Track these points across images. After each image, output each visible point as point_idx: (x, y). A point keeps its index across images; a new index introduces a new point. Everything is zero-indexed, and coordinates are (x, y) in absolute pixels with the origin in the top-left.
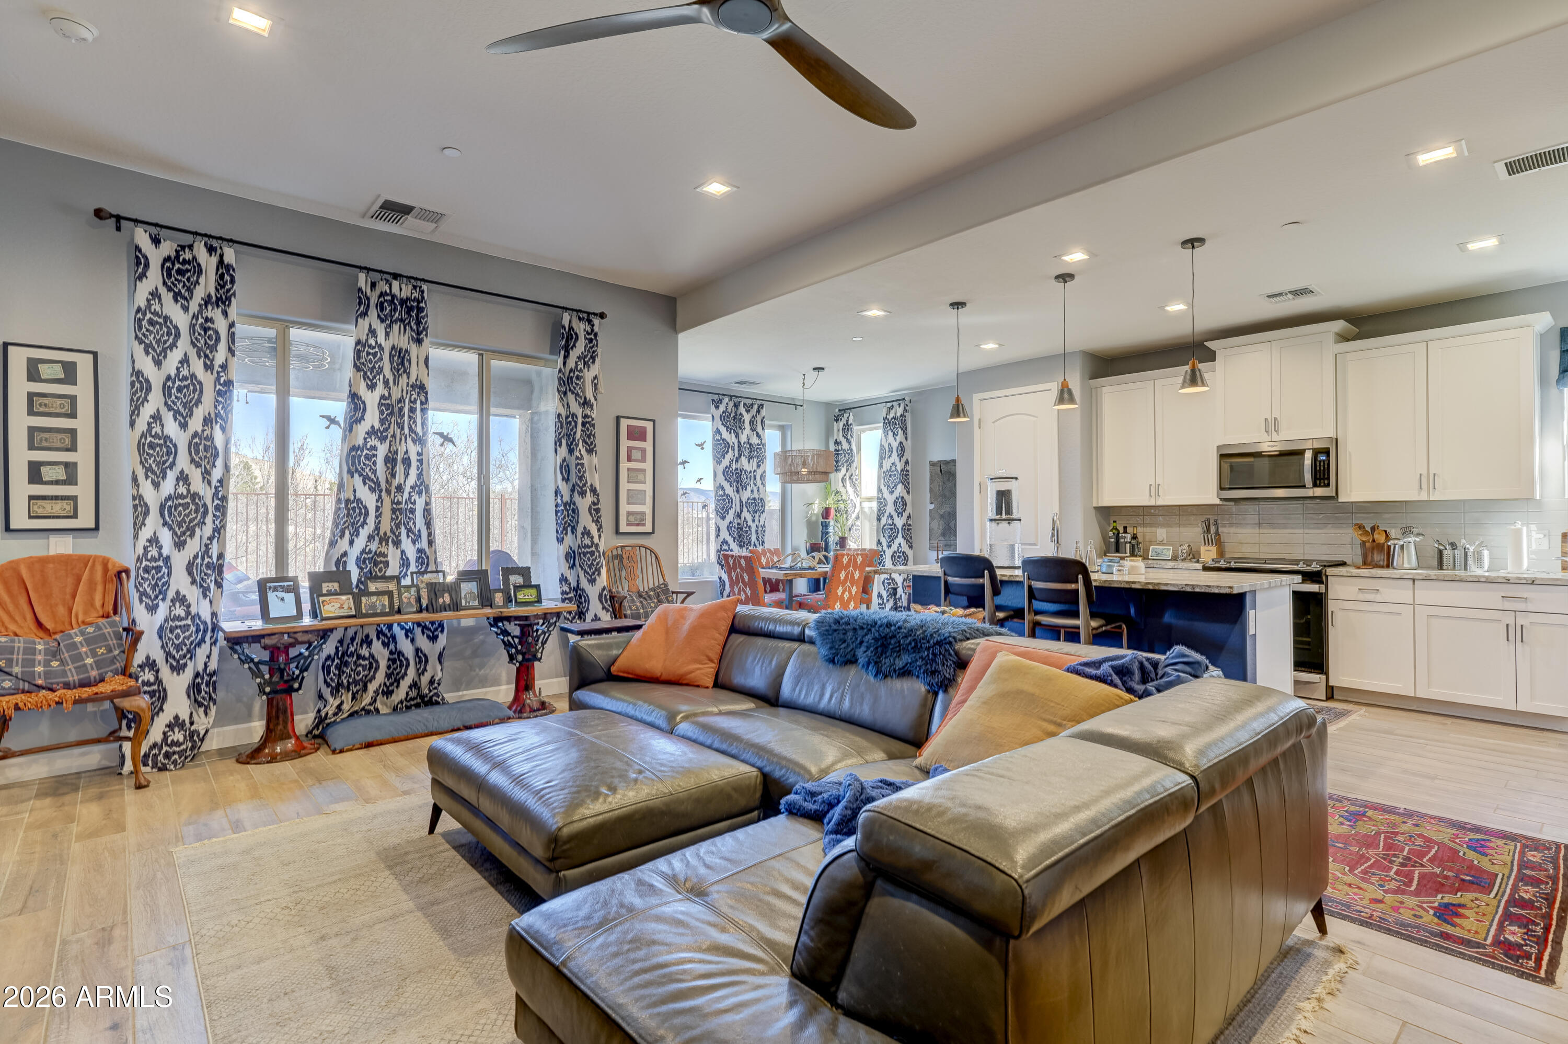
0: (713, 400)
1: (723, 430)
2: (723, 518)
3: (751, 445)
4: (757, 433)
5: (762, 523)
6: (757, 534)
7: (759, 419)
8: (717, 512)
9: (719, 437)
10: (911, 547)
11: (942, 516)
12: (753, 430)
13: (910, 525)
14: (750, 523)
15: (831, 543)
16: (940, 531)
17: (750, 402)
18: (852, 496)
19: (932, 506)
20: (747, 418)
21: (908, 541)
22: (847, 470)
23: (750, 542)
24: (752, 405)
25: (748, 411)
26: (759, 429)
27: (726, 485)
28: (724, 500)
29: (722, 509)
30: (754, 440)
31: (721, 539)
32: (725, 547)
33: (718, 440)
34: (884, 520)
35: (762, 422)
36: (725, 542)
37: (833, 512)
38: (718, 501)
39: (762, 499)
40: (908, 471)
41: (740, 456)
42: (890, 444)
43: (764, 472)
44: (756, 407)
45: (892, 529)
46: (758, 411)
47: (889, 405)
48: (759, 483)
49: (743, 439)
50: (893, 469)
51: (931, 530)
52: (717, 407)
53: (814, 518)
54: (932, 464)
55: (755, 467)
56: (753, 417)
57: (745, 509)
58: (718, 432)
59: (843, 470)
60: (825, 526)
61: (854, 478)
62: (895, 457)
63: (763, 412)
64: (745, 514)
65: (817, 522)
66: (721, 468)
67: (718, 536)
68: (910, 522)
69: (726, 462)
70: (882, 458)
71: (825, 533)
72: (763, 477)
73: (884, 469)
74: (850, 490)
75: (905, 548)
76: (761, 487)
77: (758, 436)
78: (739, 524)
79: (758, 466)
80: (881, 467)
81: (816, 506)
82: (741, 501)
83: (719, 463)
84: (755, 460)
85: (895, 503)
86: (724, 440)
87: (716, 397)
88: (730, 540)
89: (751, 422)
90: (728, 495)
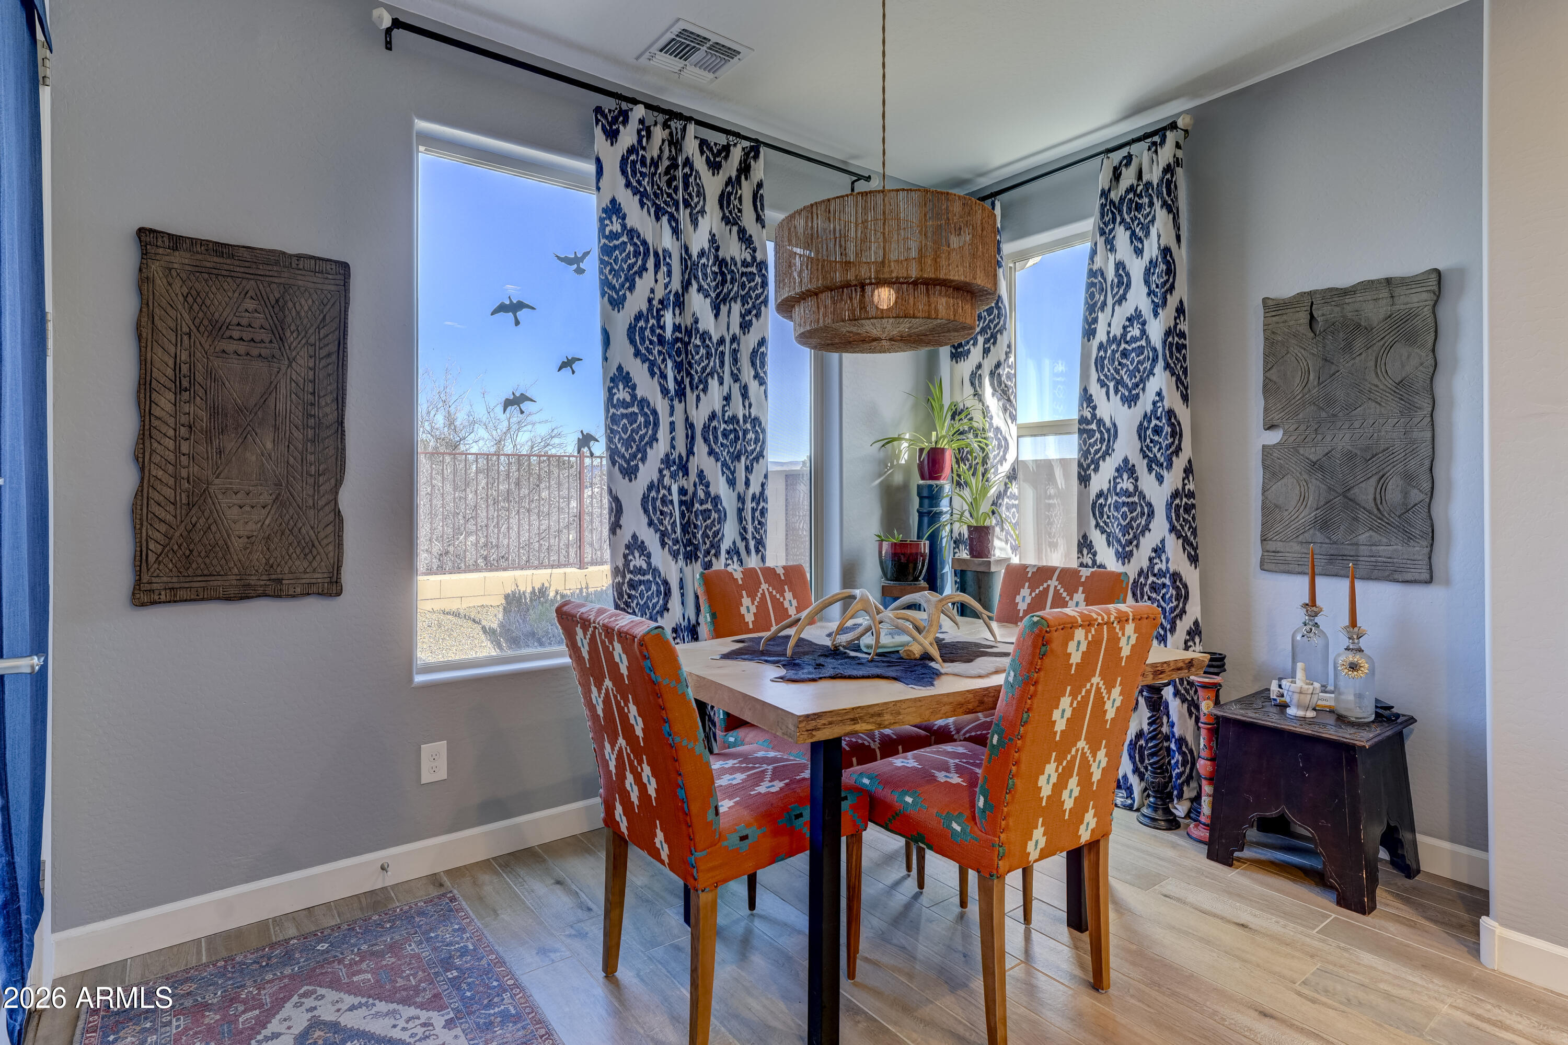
0: (598, 110)
1: (629, 202)
2: (630, 473)
3: (721, 263)
4: (742, 232)
5: (755, 488)
6: (741, 519)
7: (746, 190)
8: (613, 455)
9: (616, 227)
10: (1194, 560)
11: (1315, 466)
12: (730, 220)
13: (1191, 495)
14: (720, 487)
15: (945, 541)
16: (1306, 515)
17: (722, 139)
18: (998, 420)
19: (1274, 437)
20: (713, 185)
21: (1186, 541)
22: (986, 351)
23: (716, 546)
24: (726, 149)
25: (715, 167)
26: (748, 219)
27: (638, 371)
28: (632, 418)
29: (627, 443)
30: (733, 249)
31: (625, 536)
32: (638, 561)
33: (614, 236)
34: (1100, 481)
35: (757, 198)
36: (636, 545)
37: (949, 459)
38: (614, 419)
39: (756, 421)
40: (1182, 335)
41: (686, 286)
42: (1120, 265)
43: (762, 342)
44: (736, 154)
45: (1132, 506)
46: (745, 169)
47: (1117, 156)
48: (747, 374)
49: (698, 241)
50: (1135, 332)
51: (1269, 510)
52: (612, 135)
53: (898, 479)
54: (1273, 307)
55: (735, 328)
56: (729, 182)
57: (701, 448)
58: (613, 209)
59: (976, 353)
60: (930, 497)
61: (1004, 371)
62: (1138, 298)
63: (758, 170)
64: (702, 459)
65: (905, 487)
66: (623, 319)
67: (615, 527)
68: (1191, 486)
69: (636, 301)
70: (1092, 308)
71: (930, 516)
72: (758, 357)
73: (1101, 336)
74: (992, 401)
75: (1176, 558)
76: (753, 386)
77: (745, 238)
78: (683, 491)
79: (745, 326)
80: (1090, 333)
81: (905, 445)
82: (690, 425)
83: (617, 303)
84: (736, 308)
85: (1141, 431)
86: (632, 233)
87: (609, 104)
88: (650, 539)
89: (724, 199)
90: (644, 403)
